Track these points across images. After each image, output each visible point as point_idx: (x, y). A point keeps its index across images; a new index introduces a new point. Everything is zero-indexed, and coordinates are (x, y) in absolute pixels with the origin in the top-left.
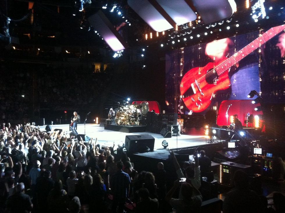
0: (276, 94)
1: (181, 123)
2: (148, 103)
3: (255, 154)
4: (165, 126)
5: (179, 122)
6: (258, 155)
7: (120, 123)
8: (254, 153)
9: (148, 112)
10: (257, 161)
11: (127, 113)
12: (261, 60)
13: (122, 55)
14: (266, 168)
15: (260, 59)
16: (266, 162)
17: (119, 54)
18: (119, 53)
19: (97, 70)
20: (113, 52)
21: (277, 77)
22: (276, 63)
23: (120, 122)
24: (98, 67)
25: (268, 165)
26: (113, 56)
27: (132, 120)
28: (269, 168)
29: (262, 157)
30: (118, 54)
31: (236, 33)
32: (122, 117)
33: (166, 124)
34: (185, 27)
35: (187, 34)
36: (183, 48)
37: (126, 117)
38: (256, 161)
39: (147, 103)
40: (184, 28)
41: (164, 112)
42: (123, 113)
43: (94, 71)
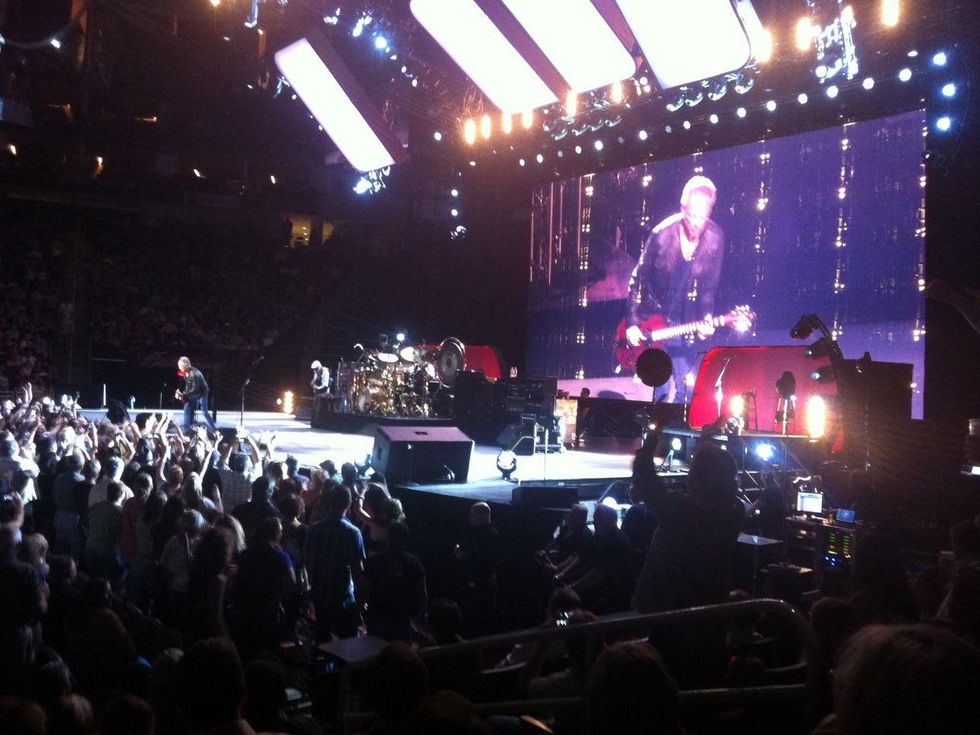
0: (887, 336)
1: (569, 413)
2: (462, 346)
3: (802, 513)
4: (515, 419)
5: (562, 408)
6: (809, 514)
7: (365, 408)
8: (799, 509)
9: (461, 372)
10: (804, 532)
11: (390, 375)
12: (843, 222)
13: (384, 186)
14: (831, 556)
15: (841, 220)
16: (833, 538)
17: (375, 183)
18: (375, 178)
19: (299, 238)
20: (354, 175)
21: (893, 280)
22: (893, 233)
23: (366, 404)
24: (302, 230)
25: (839, 546)
26: (355, 189)
27: (405, 398)
28: (840, 556)
29: (821, 521)
30: (372, 181)
31: (766, 133)
32: (374, 386)
33: (518, 413)
34: (601, 103)
35: (606, 127)
36: (591, 175)
37: (385, 387)
38: (803, 535)
39: (458, 344)
40: (595, 105)
41: (514, 373)
42: (377, 374)
43: (288, 242)
